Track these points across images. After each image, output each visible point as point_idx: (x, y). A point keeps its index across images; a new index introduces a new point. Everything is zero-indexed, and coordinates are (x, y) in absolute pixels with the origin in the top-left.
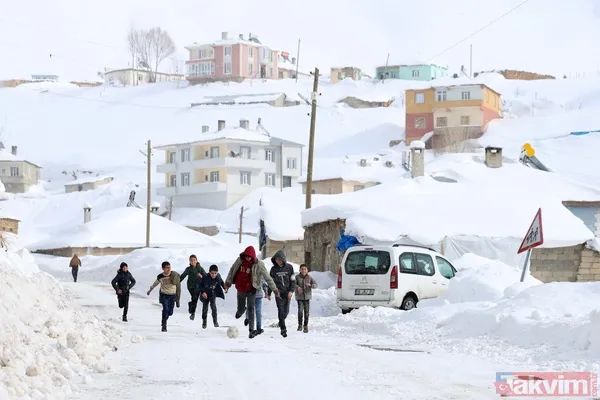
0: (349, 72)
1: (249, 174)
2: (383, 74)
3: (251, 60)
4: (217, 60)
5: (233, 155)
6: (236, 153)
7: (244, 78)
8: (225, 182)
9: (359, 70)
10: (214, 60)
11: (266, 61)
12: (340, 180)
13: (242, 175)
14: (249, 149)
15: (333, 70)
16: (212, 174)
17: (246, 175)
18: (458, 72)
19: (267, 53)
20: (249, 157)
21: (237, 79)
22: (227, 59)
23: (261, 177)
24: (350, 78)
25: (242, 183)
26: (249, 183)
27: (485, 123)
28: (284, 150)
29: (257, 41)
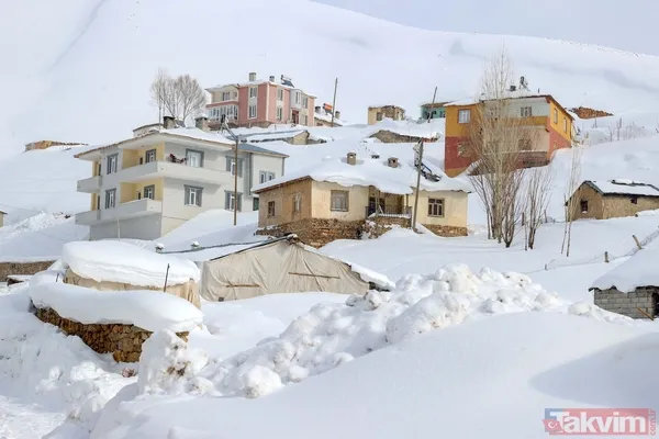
0: (390, 111)
1: (200, 190)
2: (429, 112)
3: (280, 104)
4: (242, 104)
5: (173, 159)
6: (179, 157)
7: (271, 123)
8: (160, 199)
9: (403, 111)
10: (238, 103)
11: (298, 106)
12: (308, 179)
13: (187, 192)
14: (202, 154)
15: (370, 109)
16: (146, 190)
17: (195, 193)
18: (517, 84)
19: (300, 97)
20: (201, 165)
21: (262, 123)
22: (253, 101)
23: (220, 197)
24: (391, 119)
25: (187, 202)
26: (199, 204)
27: (552, 150)
28: (256, 159)
29: (290, 84)
